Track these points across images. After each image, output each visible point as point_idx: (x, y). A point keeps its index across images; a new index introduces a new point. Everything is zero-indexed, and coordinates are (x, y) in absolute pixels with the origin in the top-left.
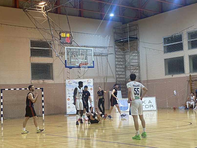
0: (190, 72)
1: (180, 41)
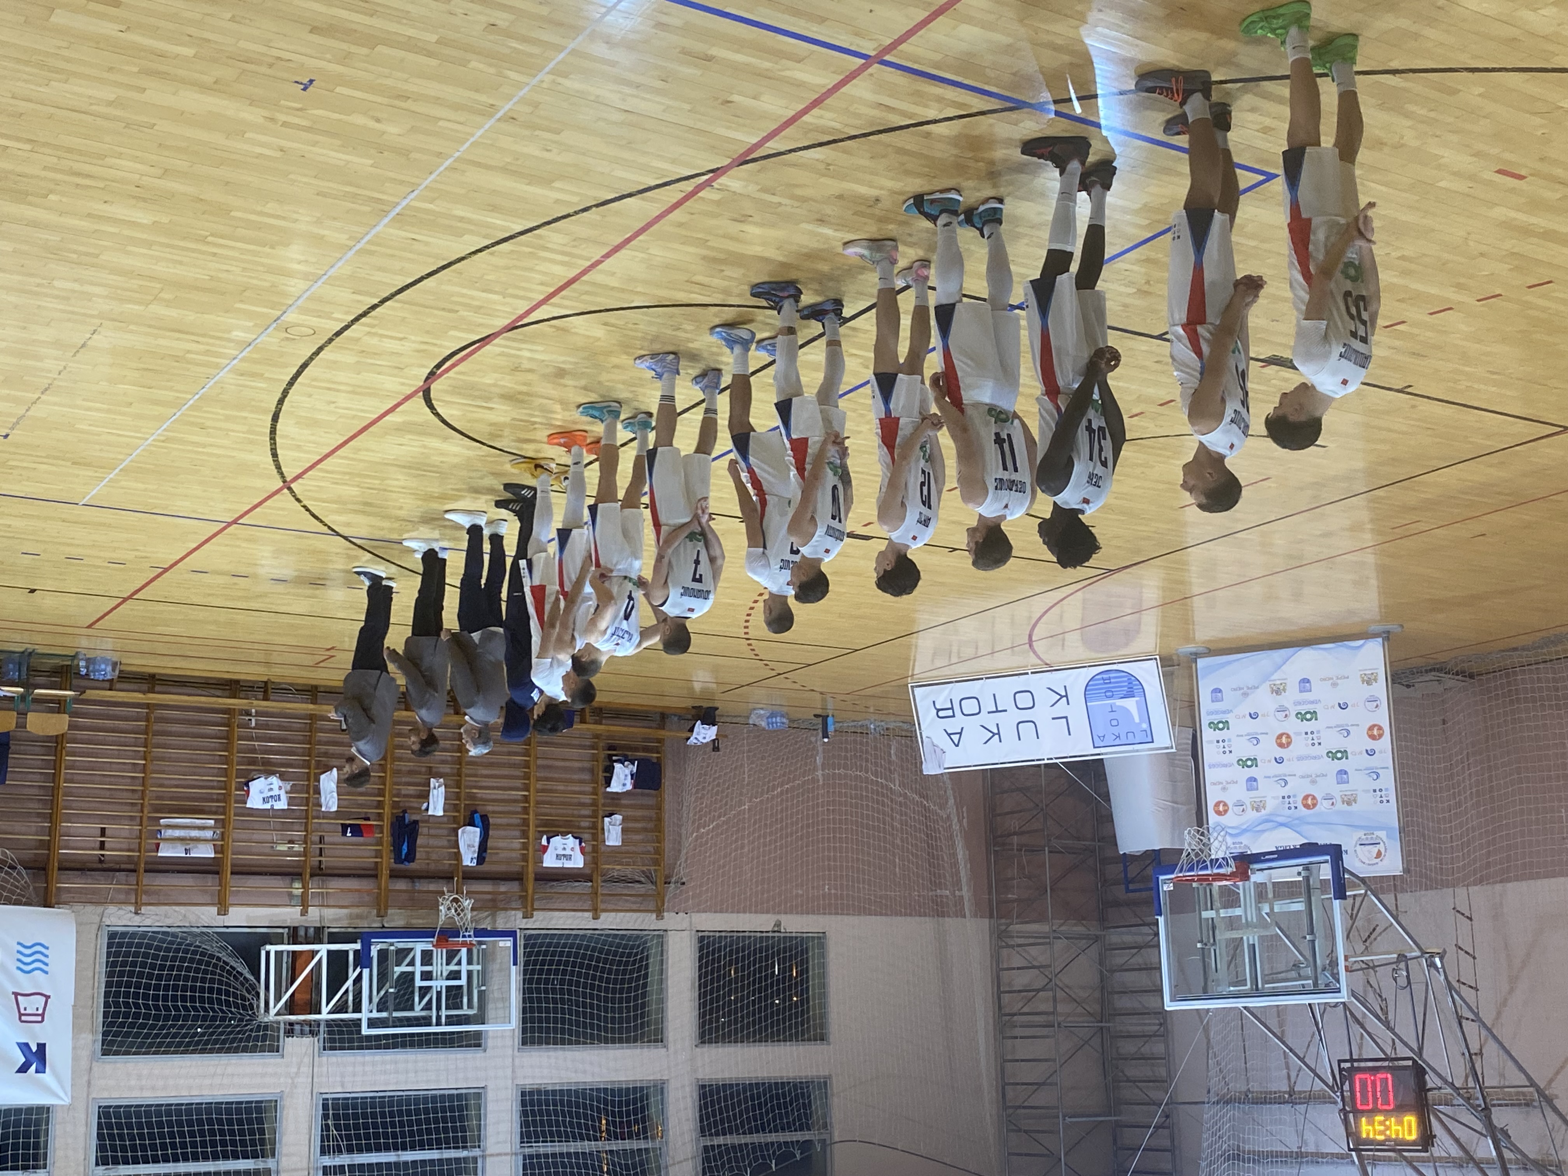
0: (661, 937)
1: (713, 1146)
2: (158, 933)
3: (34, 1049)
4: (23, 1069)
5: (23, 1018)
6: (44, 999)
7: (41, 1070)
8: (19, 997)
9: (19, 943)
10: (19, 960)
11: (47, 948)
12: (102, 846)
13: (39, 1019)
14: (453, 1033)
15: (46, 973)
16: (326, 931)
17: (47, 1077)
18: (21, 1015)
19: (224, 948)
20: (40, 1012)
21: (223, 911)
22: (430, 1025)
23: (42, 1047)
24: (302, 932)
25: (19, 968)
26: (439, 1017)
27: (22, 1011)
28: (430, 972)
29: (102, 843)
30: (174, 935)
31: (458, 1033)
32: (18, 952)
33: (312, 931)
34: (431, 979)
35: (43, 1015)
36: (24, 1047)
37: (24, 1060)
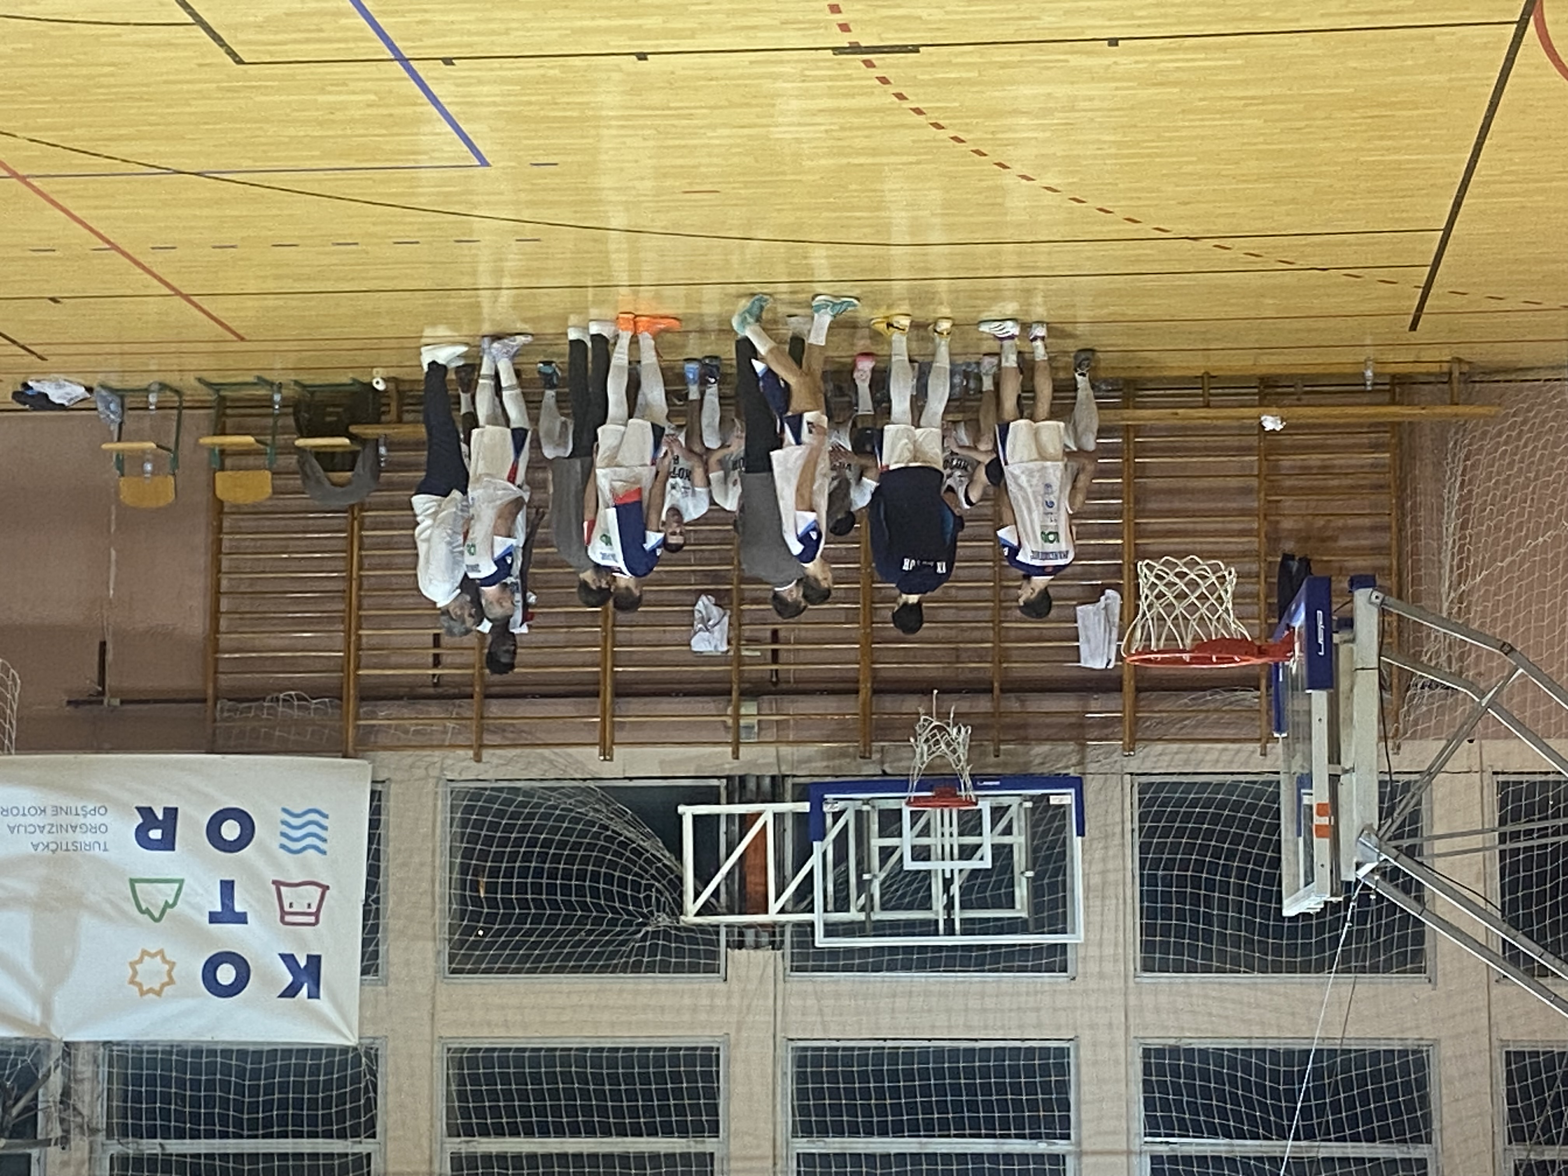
2: (501, 790)
3: (303, 963)
4: (291, 992)
5: (288, 918)
6: (319, 891)
7: (314, 994)
8: (283, 889)
9: (285, 810)
10: (283, 834)
11: (326, 816)
12: (437, 662)
13: (312, 919)
14: (983, 947)
15: (324, 853)
16: (789, 782)
17: (323, 1004)
18: (283, 913)
19: (621, 814)
20: (313, 909)
21: (607, 754)
22: (936, 933)
23: (315, 961)
24: (752, 785)
25: (283, 846)
26: (950, 922)
27: (287, 908)
28: (928, 848)
29: (436, 657)
30: (529, 793)
31: (993, 947)
32: (284, 823)
33: (767, 781)
34: (927, 859)
35: (317, 914)
36: (289, 959)
37: (290, 979)
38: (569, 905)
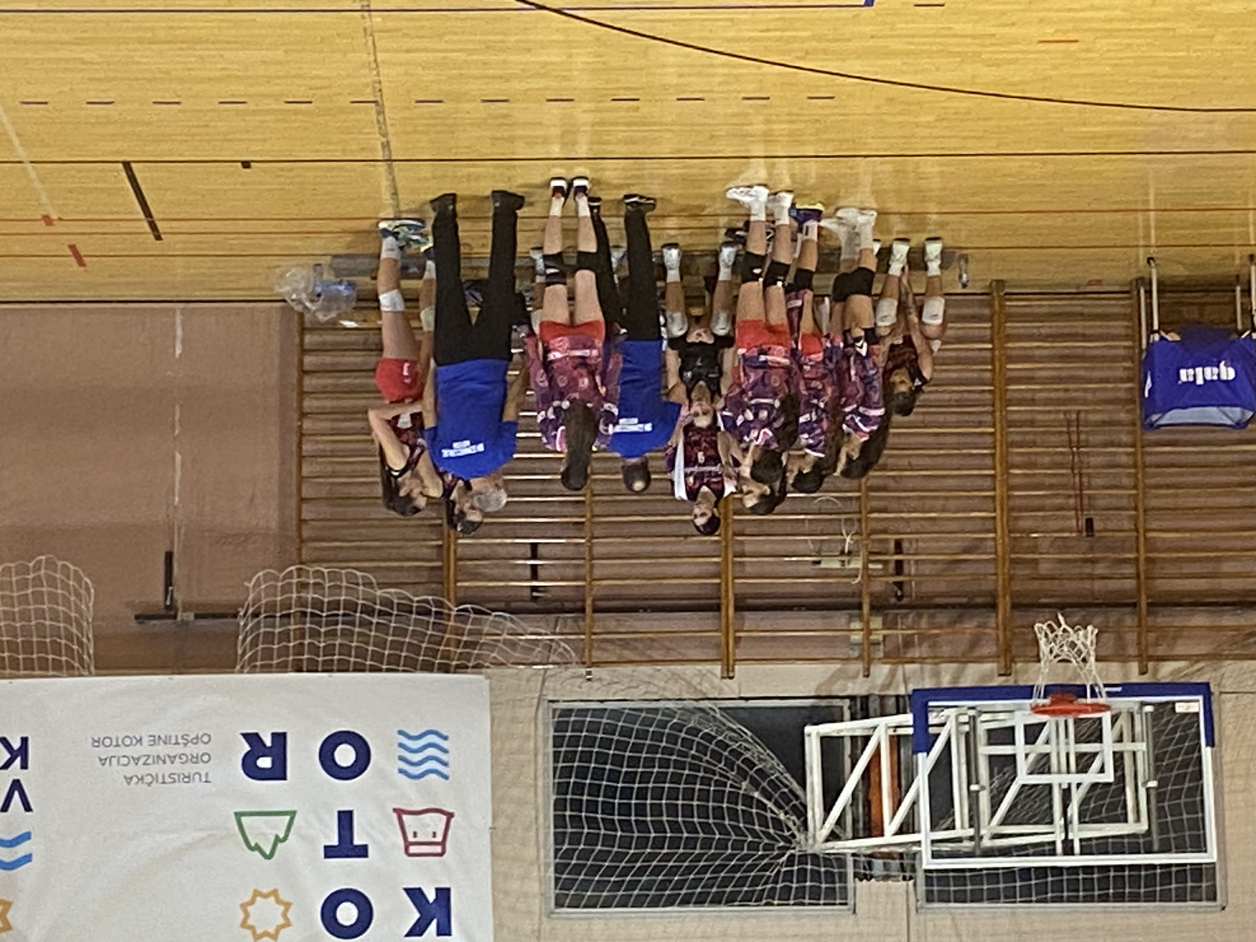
3: (431, 896)
4: (417, 930)
5: (413, 849)
6: (444, 818)
7: (444, 930)
8: (405, 817)
9: (401, 733)
12: (535, 573)
13: (438, 849)
15: (446, 777)
17: (455, 940)
18: (408, 845)
20: (439, 839)
21: (728, 672)
23: (443, 894)
25: (401, 771)
27: (411, 839)
29: (534, 568)
32: (401, 746)
35: (443, 844)
36: (415, 894)
37: (417, 915)
38: (706, 828)
